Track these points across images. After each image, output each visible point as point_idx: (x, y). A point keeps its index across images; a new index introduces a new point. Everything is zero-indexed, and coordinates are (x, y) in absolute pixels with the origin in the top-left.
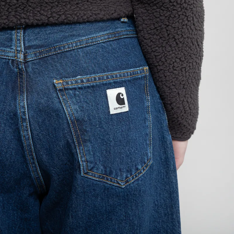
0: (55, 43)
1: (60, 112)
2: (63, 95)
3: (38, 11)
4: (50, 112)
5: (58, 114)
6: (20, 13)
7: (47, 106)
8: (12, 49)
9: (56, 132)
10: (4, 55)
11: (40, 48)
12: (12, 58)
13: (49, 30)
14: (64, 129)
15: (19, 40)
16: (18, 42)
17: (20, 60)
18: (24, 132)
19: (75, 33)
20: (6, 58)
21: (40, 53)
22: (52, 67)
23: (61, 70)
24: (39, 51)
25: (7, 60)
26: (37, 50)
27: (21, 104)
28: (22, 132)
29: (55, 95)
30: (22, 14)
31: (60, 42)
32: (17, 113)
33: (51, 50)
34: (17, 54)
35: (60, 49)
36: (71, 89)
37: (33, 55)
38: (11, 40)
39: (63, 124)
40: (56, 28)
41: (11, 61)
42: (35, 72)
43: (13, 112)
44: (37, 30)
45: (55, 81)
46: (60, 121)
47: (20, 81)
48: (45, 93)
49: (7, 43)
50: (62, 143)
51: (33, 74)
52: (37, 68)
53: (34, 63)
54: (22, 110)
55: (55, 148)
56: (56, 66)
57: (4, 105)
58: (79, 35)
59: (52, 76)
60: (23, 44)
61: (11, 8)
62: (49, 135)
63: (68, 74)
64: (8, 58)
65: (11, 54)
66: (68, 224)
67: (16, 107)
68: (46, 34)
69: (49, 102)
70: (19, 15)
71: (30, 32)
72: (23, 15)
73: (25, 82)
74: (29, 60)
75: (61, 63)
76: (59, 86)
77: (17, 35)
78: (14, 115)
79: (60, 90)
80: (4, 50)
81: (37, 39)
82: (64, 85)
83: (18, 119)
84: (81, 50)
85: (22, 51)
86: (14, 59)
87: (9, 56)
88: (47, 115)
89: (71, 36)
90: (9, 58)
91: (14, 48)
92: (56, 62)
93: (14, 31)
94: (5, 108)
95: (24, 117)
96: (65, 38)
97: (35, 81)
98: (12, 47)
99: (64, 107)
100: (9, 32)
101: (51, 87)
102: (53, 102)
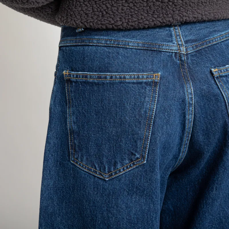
0: (205, 38)
1: (219, 96)
2: (219, 82)
3: (195, 10)
4: (211, 97)
5: (217, 98)
6: (182, 12)
7: (209, 92)
8: (174, 43)
9: (214, 114)
10: (168, 49)
11: (195, 42)
12: (176, 51)
13: (198, 26)
14: (223, 111)
15: (179, 35)
16: (178, 37)
17: (183, 53)
18: (189, 116)
19: (216, 28)
20: (170, 51)
21: (197, 46)
22: (206, 58)
23: (214, 60)
24: (195, 44)
25: (171, 54)
26: (194, 44)
27: (189, 91)
28: (187, 116)
29: (213, 82)
30: (184, 12)
31: (208, 37)
32: (185, 98)
33: (203, 43)
34: (179, 47)
35: (210, 43)
36: (224, 76)
37: (191, 49)
38: (171, 36)
39: (221, 106)
40: (203, 25)
41: (174, 54)
42: (193, 63)
43: (182, 99)
44: (189, 27)
45: (213, 70)
46: (219, 104)
47: (183, 71)
48: (205, 81)
49: (168, 38)
50: (220, 123)
51: (192, 65)
52: (194, 60)
53: (192, 55)
54: (190, 96)
55: (213, 128)
56: (209, 57)
57: (174, 93)
58: (219, 31)
59: (208, 65)
60: (182, 39)
61: (176, 7)
62: (207, 117)
63: (219, 64)
64: (171, 51)
65: (174, 48)
66: (211, 196)
67: (185, 94)
68: (197, 30)
69: (210, 88)
70: (181, 14)
71: (184, 29)
72: (185, 14)
73: (187, 72)
74: (189, 53)
75: (212, 54)
76: (216, 75)
77: (176, 32)
78: (183, 101)
79: (217, 77)
80: (168, 45)
81: (191, 34)
82: (219, 73)
83: (186, 104)
84: (223, 43)
85: (183, 45)
86: (177, 52)
87: (172, 50)
88: (208, 100)
89: (214, 31)
90: (173, 51)
91: (176, 43)
92: (208, 54)
93: (172, 28)
94: (175, 95)
95: (191, 102)
96: (211, 33)
97: (195, 70)
98: (174, 42)
99: (222, 91)
100: (168, 28)
101: (209, 76)
102: (213, 88)
